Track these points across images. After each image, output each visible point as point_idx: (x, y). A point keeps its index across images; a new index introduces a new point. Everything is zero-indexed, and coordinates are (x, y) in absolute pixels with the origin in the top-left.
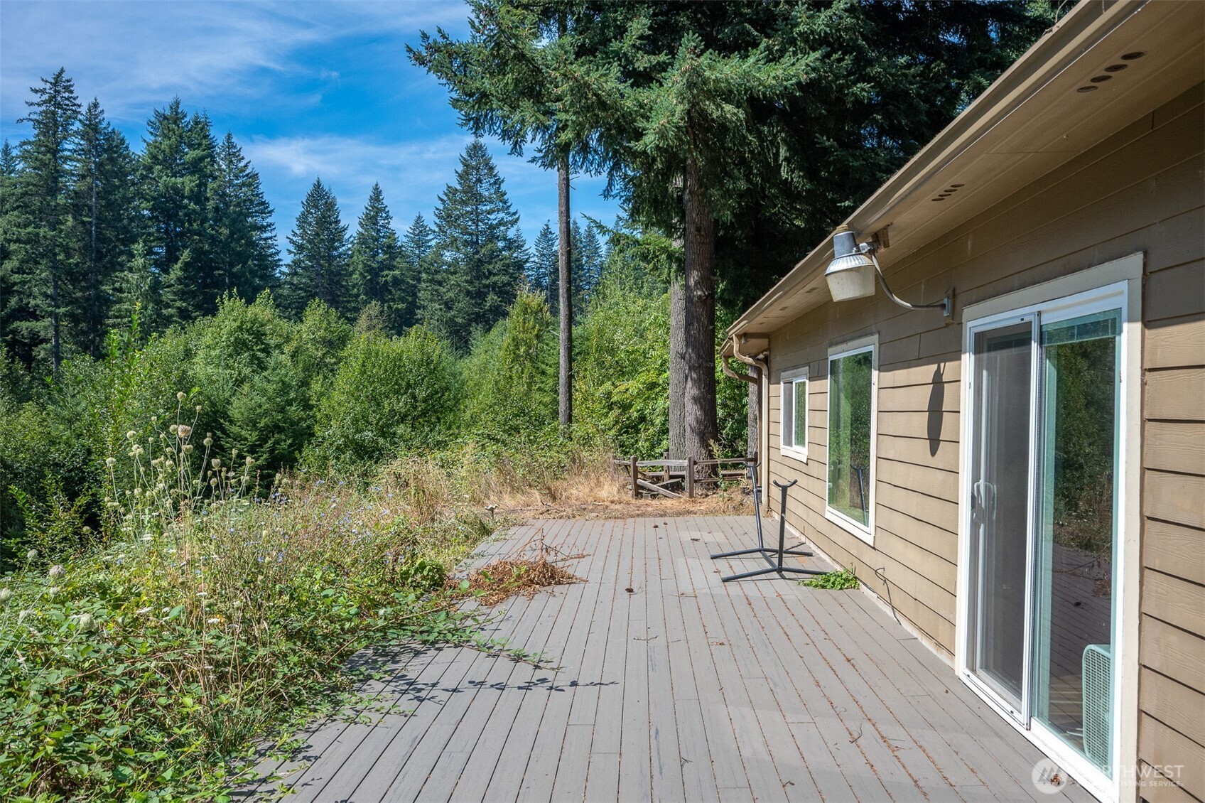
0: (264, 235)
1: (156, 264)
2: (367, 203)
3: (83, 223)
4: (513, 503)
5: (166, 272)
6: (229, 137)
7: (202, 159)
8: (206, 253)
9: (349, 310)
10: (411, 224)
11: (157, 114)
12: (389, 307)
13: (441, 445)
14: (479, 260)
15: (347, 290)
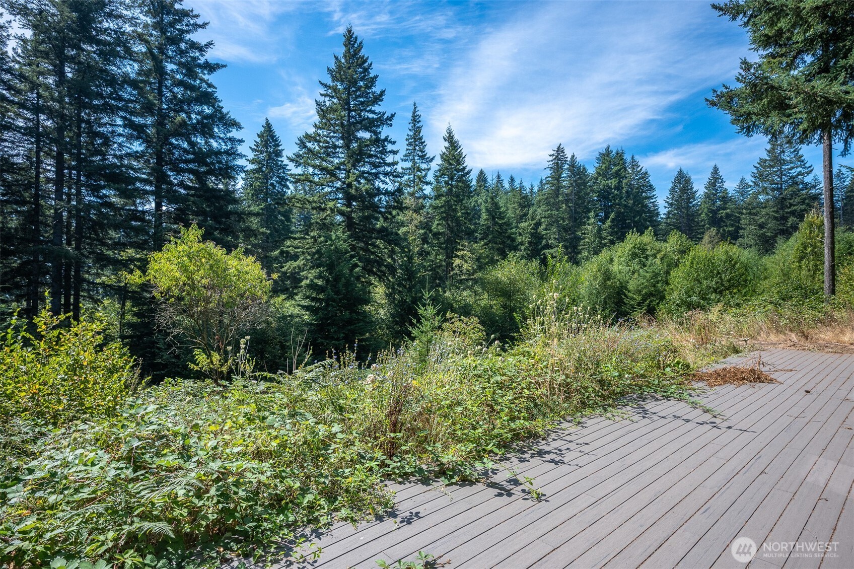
0: (652, 201)
1: (600, 220)
2: (709, 176)
3: (569, 207)
4: (776, 339)
5: (604, 224)
6: (633, 157)
7: (619, 170)
8: (622, 213)
9: (699, 234)
10: (738, 183)
11: (600, 153)
12: (724, 230)
13: (738, 305)
14: (783, 198)
15: (698, 223)
